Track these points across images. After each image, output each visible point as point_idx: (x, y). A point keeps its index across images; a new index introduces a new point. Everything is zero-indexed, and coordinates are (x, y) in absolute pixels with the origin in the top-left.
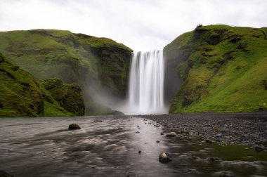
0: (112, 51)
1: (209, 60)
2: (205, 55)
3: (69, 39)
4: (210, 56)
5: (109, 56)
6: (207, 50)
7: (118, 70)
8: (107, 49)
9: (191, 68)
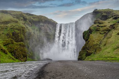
1: (101, 29)
2: (99, 26)
3: (20, 16)
4: (102, 27)
5: (44, 26)
6: (100, 23)
9: (91, 33)
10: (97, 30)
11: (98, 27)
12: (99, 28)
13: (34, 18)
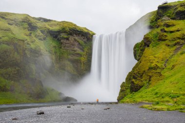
0: (71, 34)
2: (165, 32)
3: (23, 22)
4: (171, 32)
5: (67, 39)
6: (168, 26)
7: (78, 54)
8: (65, 32)
9: (148, 46)
10: (161, 39)
11: (162, 34)
12: (165, 34)
13: (51, 26)
